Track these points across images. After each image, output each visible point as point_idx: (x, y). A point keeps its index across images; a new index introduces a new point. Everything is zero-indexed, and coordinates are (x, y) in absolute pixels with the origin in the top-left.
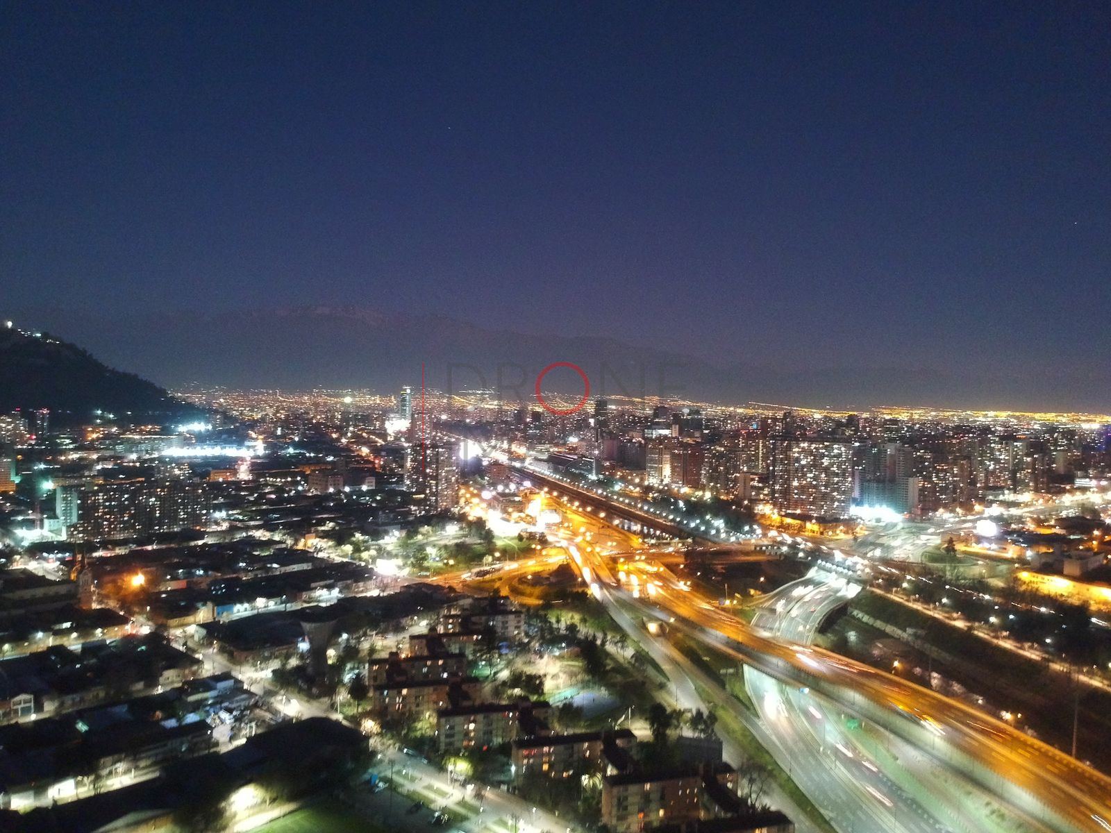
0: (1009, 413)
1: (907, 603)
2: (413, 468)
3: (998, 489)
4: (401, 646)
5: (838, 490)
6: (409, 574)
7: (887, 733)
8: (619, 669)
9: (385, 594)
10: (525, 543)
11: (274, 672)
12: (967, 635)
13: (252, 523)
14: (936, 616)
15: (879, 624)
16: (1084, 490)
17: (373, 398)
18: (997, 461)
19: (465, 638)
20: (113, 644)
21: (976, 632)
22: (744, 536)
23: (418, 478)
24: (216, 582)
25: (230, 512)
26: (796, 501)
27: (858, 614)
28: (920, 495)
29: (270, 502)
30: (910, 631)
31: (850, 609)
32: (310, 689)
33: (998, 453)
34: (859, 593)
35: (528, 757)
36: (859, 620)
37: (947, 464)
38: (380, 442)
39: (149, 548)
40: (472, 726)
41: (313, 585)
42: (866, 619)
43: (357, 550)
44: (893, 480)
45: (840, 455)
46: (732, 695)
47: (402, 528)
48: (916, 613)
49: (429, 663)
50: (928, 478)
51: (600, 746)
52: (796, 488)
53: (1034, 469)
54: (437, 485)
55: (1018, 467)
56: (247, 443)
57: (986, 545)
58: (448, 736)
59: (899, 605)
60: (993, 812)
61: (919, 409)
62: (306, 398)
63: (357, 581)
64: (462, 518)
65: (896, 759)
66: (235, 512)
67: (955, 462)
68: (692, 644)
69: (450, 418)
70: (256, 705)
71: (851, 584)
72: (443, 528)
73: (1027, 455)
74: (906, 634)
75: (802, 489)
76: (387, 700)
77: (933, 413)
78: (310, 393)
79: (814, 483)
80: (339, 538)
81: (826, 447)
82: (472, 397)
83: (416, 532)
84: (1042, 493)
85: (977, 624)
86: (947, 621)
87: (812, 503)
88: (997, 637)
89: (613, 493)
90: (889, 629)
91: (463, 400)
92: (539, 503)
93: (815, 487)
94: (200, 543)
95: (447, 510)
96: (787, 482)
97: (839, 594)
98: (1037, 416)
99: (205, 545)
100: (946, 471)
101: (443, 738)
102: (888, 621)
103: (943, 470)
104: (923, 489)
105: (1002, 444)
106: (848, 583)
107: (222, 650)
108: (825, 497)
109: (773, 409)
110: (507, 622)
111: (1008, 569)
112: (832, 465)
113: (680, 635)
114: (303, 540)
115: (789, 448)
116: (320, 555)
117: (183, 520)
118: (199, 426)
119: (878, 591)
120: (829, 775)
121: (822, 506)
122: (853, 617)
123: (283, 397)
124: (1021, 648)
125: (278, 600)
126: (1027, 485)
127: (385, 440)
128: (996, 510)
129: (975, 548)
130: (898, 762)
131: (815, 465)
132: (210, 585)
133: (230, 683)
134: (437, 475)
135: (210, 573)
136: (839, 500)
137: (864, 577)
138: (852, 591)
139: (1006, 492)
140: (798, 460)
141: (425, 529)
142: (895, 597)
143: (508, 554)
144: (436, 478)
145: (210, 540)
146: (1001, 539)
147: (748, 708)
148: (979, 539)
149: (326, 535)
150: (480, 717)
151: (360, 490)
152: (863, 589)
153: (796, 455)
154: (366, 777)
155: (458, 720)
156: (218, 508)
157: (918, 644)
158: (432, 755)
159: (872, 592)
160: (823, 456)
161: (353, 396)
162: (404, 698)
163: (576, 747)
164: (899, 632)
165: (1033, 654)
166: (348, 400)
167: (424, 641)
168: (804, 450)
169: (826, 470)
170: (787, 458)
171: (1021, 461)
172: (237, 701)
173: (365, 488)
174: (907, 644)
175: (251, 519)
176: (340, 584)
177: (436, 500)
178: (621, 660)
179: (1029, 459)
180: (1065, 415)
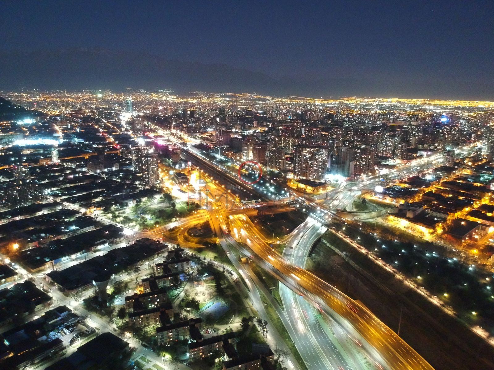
0: (397, 99)
1: (344, 239)
2: (136, 160)
3: (386, 158)
4: (138, 280)
5: (321, 168)
6: (139, 230)
7: (331, 319)
8: (230, 287)
9: (129, 245)
10: (190, 207)
11: (84, 300)
12: (365, 257)
13: (63, 197)
14: (355, 246)
15: (333, 248)
16: (421, 157)
17: (113, 95)
18: (387, 146)
19: (166, 279)
20: (11, 289)
21: (369, 256)
22: (282, 197)
23: (139, 164)
24: (52, 243)
25: (53, 189)
26: (304, 173)
27: (325, 242)
28: (354, 167)
29: (71, 181)
30: (344, 253)
31: (322, 239)
32: (101, 310)
33: (388, 143)
34: (326, 231)
35: (193, 352)
36: (325, 244)
37: (367, 155)
38: (119, 132)
39: (17, 218)
40: (171, 334)
41: (96, 243)
42: (328, 244)
43: (115, 217)
44: (344, 163)
45: (322, 154)
46: (274, 298)
47: (134, 199)
48: (347, 244)
49: (151, 297)
50: (358, 161)
51: (222, 343)
52: (304, 167)
53: (402, 149)
54: (148, 174)
55: (396, 148)
56: (55, 135)
57: (378, 196)
58: (161, 339)
59: (341, 240)
60: (367, 362)
61: (360, 98)
62: (80, 95)
63: (116, 238)
64: (161, 191)
65: (334, 334)
66: (55, 189)
67: (370, 153)
68: (259, 269)
69: (151, 112)
70: (78, 322)
71: (323, 226)
72: (153, 197)
73: (400, 144)
74: (343, 254)
75: (307, 168)
76: (135, 320)
77: (366, 100)
78: (82, 92)
79: (312, 165)
80: (106, 206)
81: (317, 151)
82: (161, 94)
83: (140, 201)
84: (404, 159)
85: (370, 253)
86: (359, 249)
87: (310, 174)
88: (377, 259)
89: (228, 167)
90: (337, 251)
91: (156, 95)
92: (195, 177)
93: (312, 167)
94: (40, 213)
95: (153, 187)
96: (301, 164)
97: (318, 231)
98: (408, 101)
99: (43, 215)
100: (366, 158)
101: (159, 340)
102: (336, 247)
103: (364, 158)
104: (356, 165)
105: (390, 139)
106: (322, 226)
107: (60, 290)
108: (316, 171)
109: (298, 99)
110: (183, 265)
111: (386, 211)
112: (319, 158)
113: (254, 265)
114: (89, 209)
115: (302, 151)
116: (98, 220)
117: (31, 199)
118: (29, 121)
119: (334, 231)
120: (309, 341)
121: (314, 175)
122: (323, 243)
123: (68, 94)
124: (385, 266)
125: (81, 252)
126: (398, 156)
127: (121, 131)
128: (385, 171)
129: (374, 198)
130: (334, 335)
131: (313, 158)
132: (49, 245)
133: (66, 313)
134: (148, 170)
135: (48, 235)
136: (321, 172)
137: (328, 223)
138: (323, 230)
139: (390, 160)
140: (305, 156)
141: (144, 199)
142: (340, 235)
143: (181, 214)
144: (147, 171)
145: (45, 212)
146: (385, 194)
147: (280, 305)
148: (376, 193)
149: (98, 205)
150: (174, 330)
151: (112, 171)
152: (328, 230)
153: (305, 153)
154: (129, 364)
155: (165, 332)
156: (47, 186)
157: (347, 259)
158: (155, 347)
159: (331, 232)
160: (316, 154)
161: (103, 93)
162: (142, 318)
163: (213, 345)
164: (341, 253)
165: (389, 269)
166: (100, 96)
167: (148, 283)
168: (308, 152)
169: (317, 160)
170: (301, 155)
171: (397, 145)
172: (71, 322)
173: (114, 169)
174: (343, 258)
175: (63, 195)
176: (108, 241)
177: (148, 181)
178: (231, 281)
179: (400, 146)
180: (420, 100)
